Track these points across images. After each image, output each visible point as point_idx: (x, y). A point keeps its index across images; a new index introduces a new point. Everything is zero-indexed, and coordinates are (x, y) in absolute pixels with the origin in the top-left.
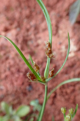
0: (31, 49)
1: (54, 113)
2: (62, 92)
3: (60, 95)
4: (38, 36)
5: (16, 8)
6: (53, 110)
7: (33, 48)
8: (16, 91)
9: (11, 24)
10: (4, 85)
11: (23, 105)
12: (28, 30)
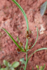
0: (19, 30)
1: (33, 65)
2: (37, 54)
3: (36, 55)
4: (23, 22)
5: (10, 7)
6: (32, 64)
7: (20, 29)
8: (12, 54)
9: (7, 16)
10: (4, 51)
11: (15, 61)
12: (17, 20)
